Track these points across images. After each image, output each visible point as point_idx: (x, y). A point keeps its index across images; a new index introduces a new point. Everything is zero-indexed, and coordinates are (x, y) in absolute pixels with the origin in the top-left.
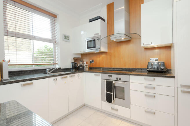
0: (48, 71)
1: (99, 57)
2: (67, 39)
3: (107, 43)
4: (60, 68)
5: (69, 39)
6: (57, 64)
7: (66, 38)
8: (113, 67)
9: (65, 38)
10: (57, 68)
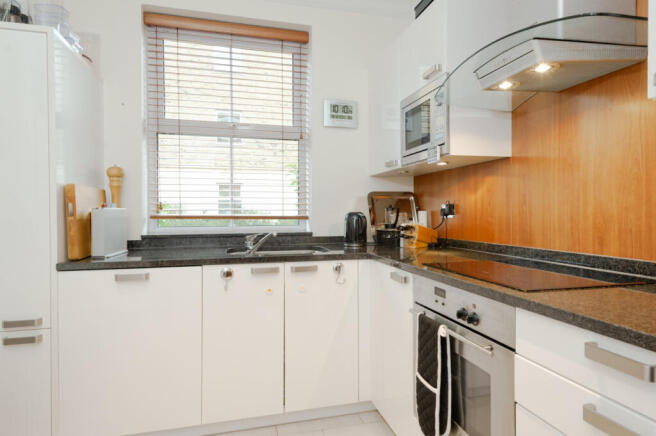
0: (250, 245)
1: (476, 190)
2: (343, 117)
3: (509, 108)
4: (310, 234)
5: (350, 118)
6: (307, 218)
7: (339, 114)
8: (538, 247)
9: (333, 117)
10: (275, 234)
